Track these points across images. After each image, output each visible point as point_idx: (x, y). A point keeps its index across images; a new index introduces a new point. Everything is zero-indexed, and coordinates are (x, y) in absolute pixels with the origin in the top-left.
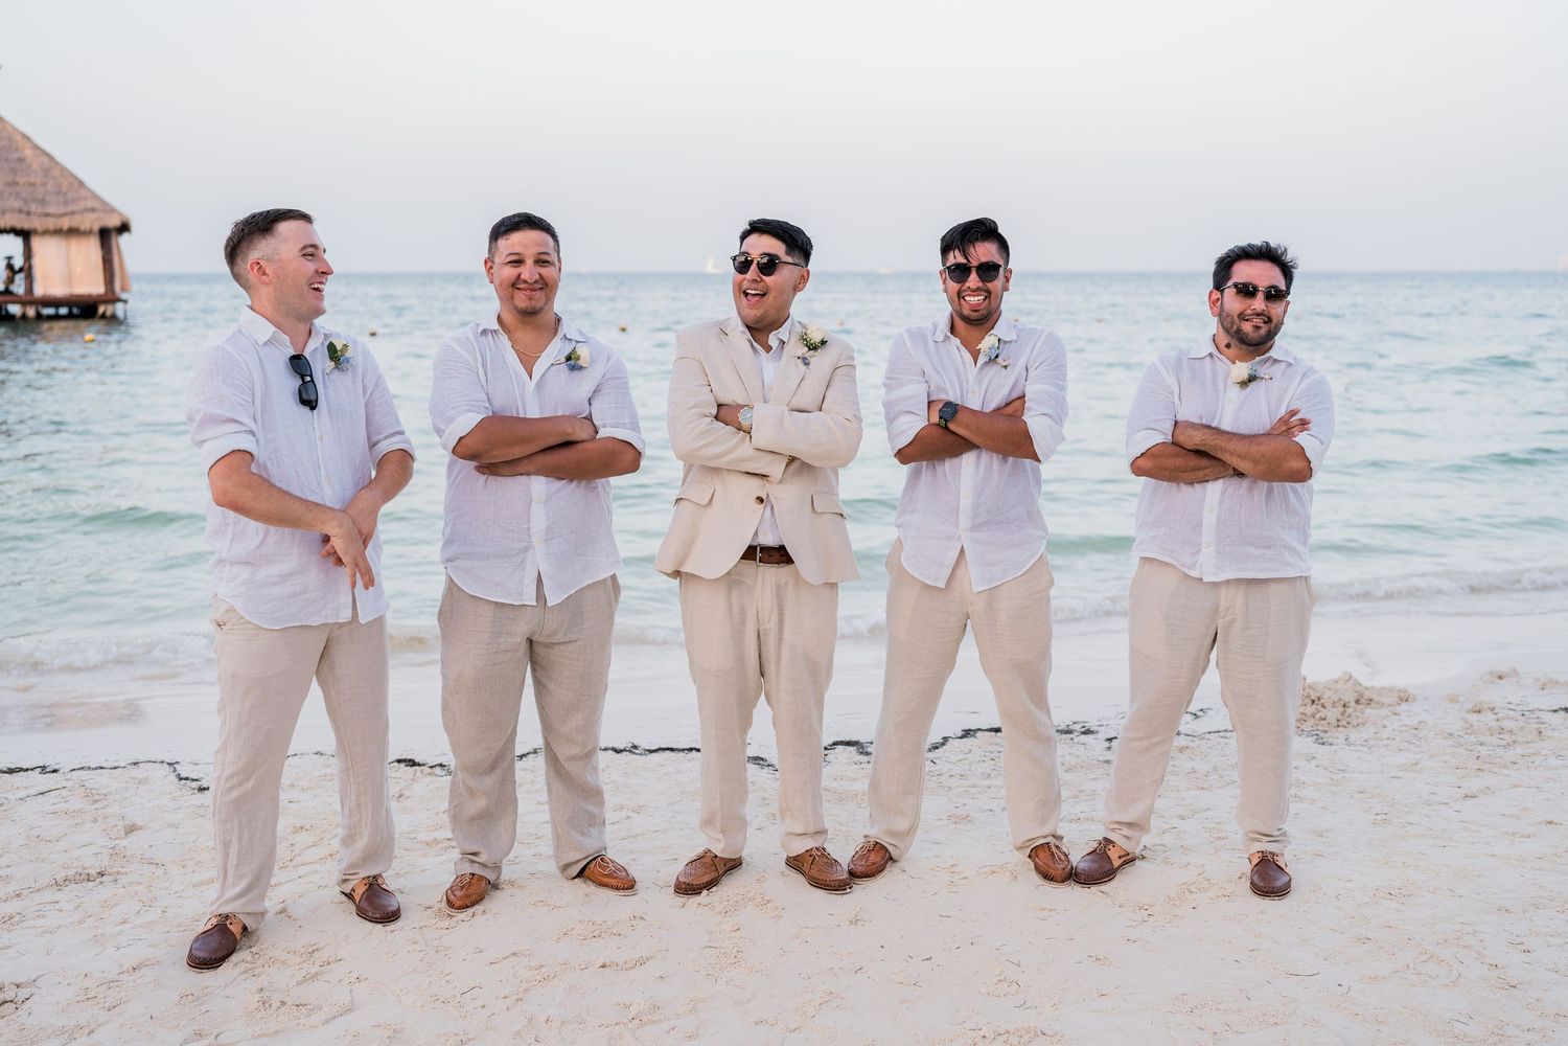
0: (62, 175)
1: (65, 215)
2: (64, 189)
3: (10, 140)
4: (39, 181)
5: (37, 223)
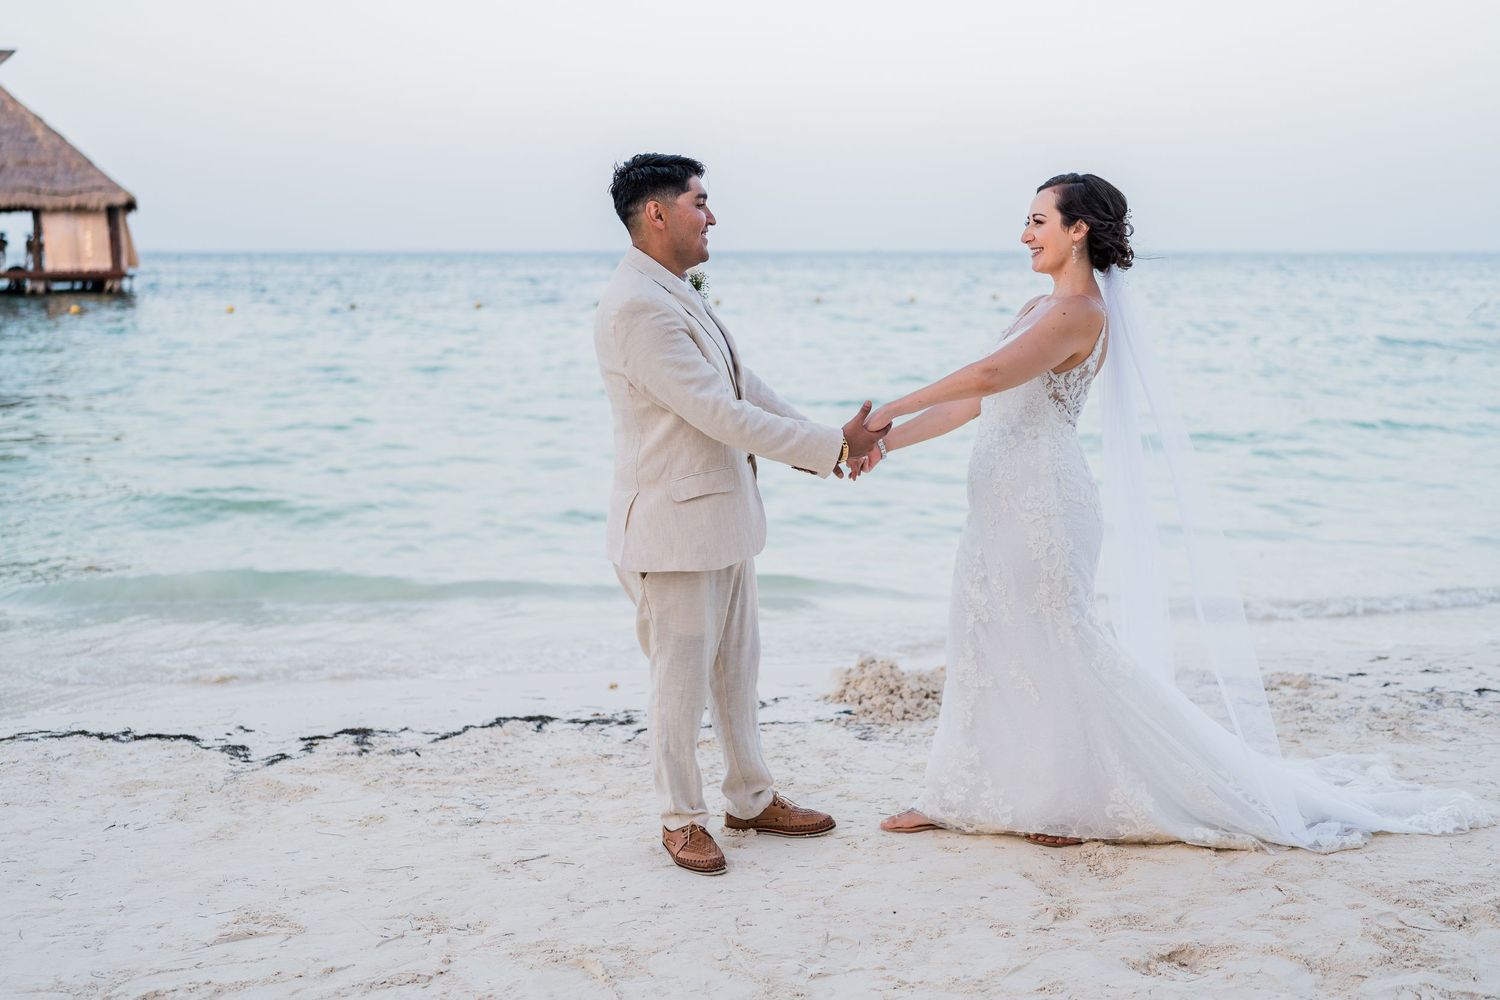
0: (71, 155)
2: (72, 169)
3: (22, 121)
4: (48, 161)
5: (45, 201)
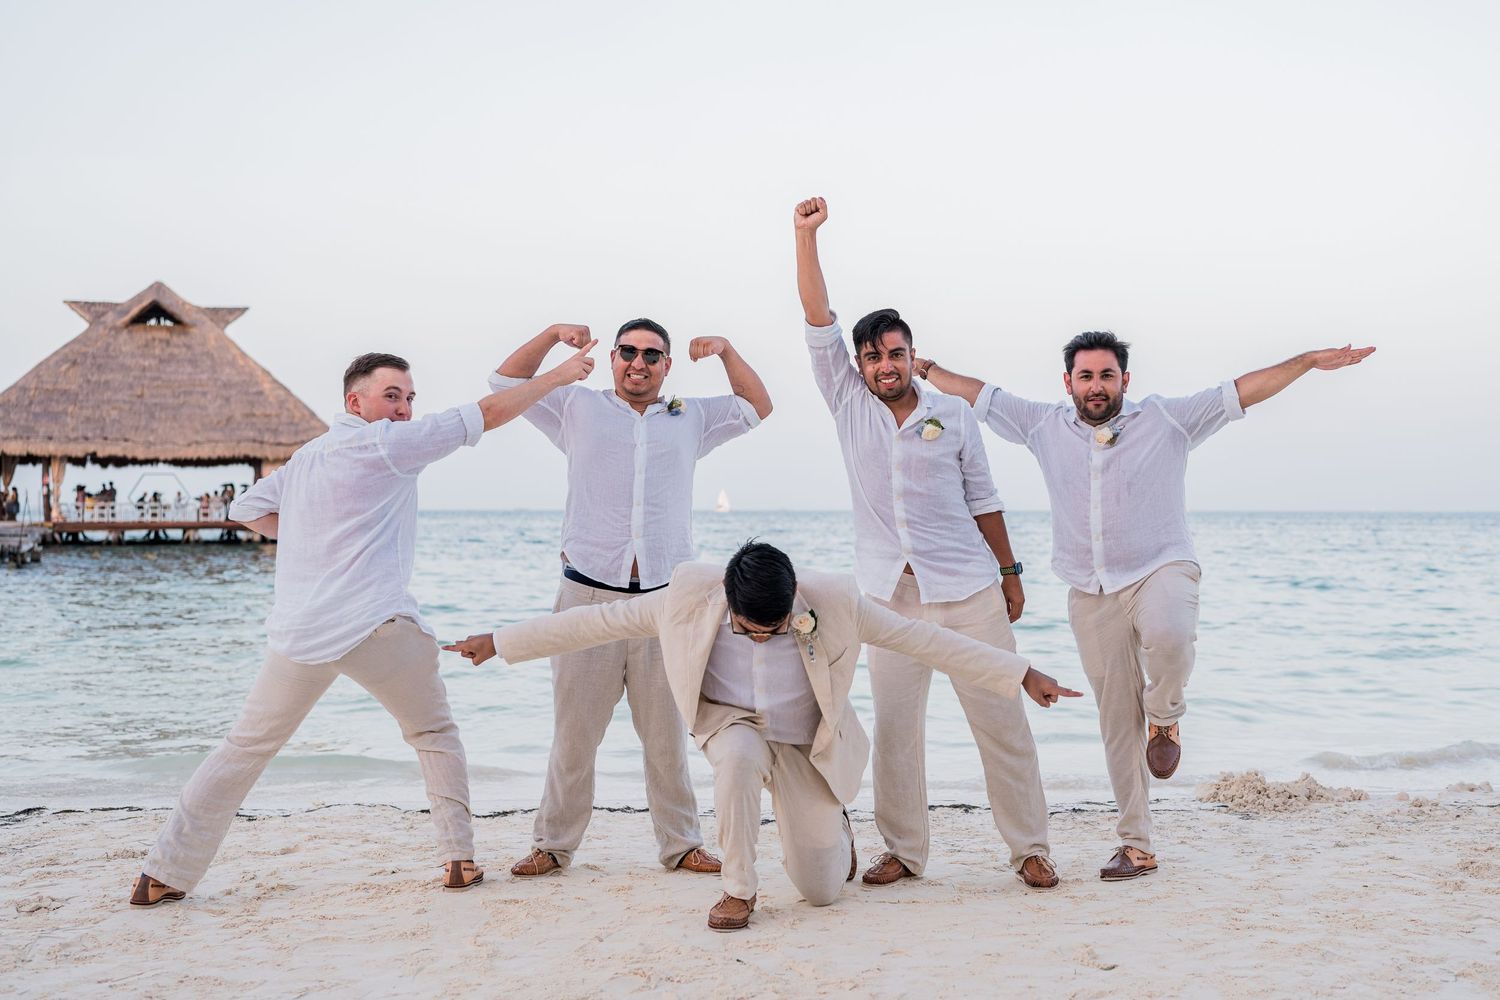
0: (296, 407)
2: (296, 420)
3: (251, 375)
4: (274, 413)
5: (268, 452)
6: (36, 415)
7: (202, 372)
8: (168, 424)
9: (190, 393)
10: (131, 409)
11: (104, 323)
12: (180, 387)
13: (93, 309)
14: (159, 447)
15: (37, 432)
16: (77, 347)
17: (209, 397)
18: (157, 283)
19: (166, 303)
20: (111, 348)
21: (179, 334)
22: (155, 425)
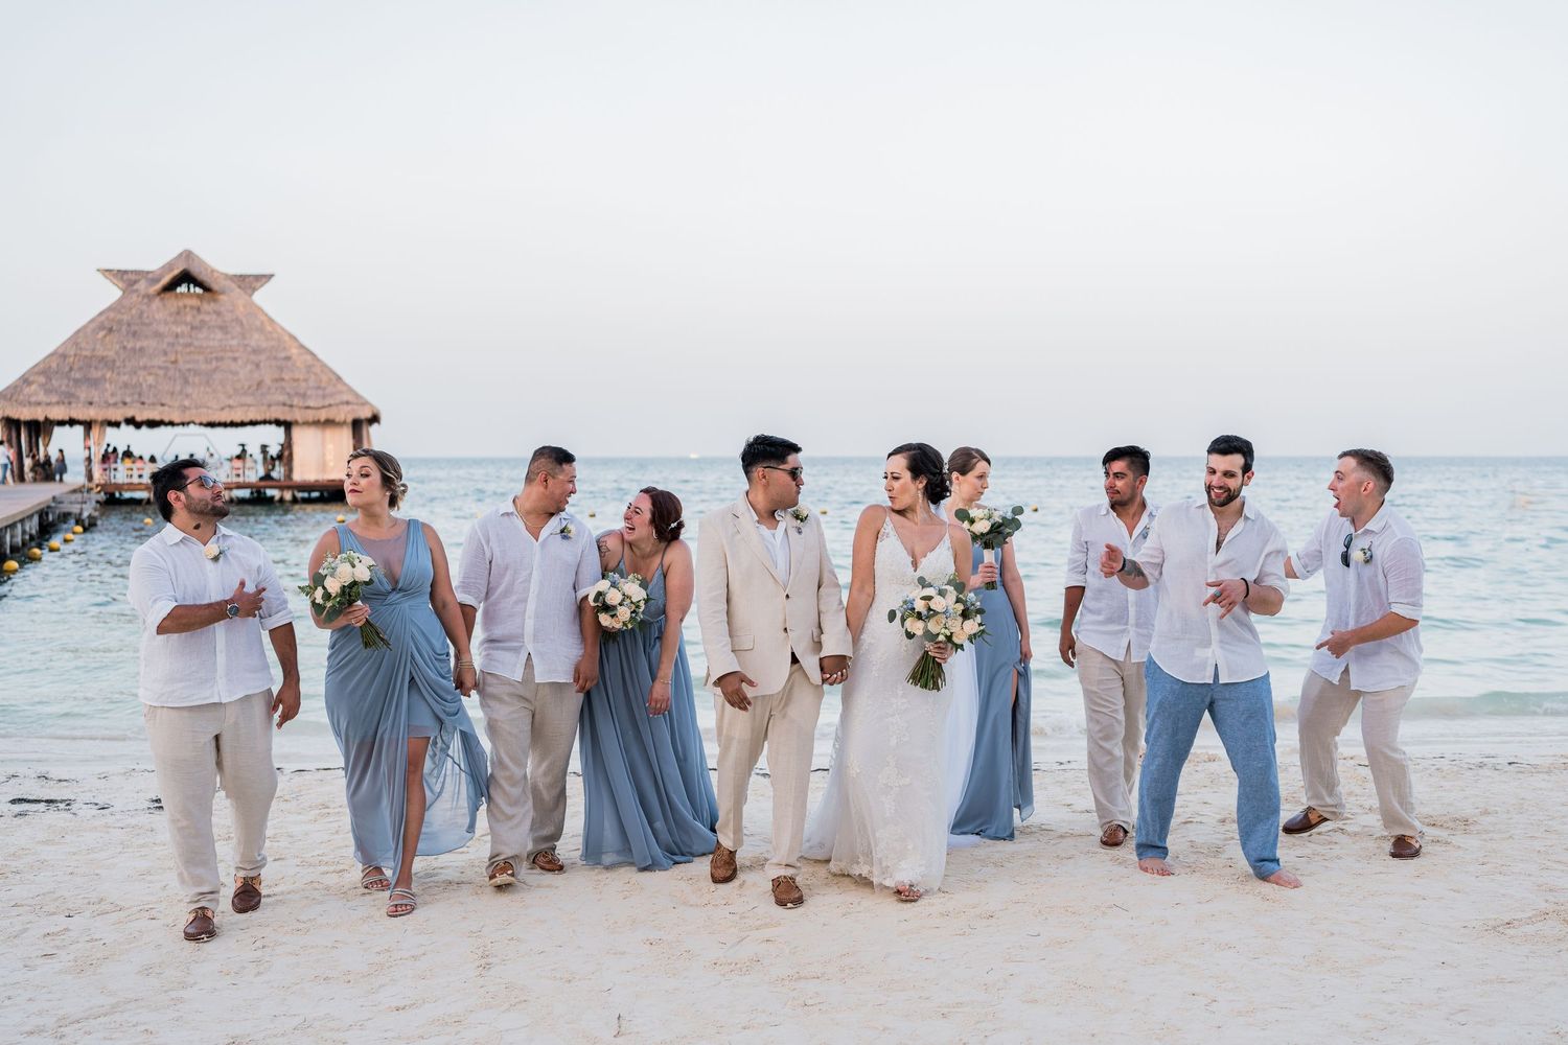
0: (322, 371)
1: (323, 407)
2: (323, 385)
3: (279, 341)
4: (302, 377)
5: (297, 415)
6: (76, 381)
7: (233, 338)
8: (202, 389)
9: (222, 359)
10: (165, 375)
11: (137, 291)
12: (211, 353)
13: (125, 277)
14: (194, 411)
15: (78, 398)
16: (112, 315)
17: (240, 362)
18: (185, 251)
19: (195, 271)
20: (145, 315)
21: (209, 302)
22: (189, 390)
